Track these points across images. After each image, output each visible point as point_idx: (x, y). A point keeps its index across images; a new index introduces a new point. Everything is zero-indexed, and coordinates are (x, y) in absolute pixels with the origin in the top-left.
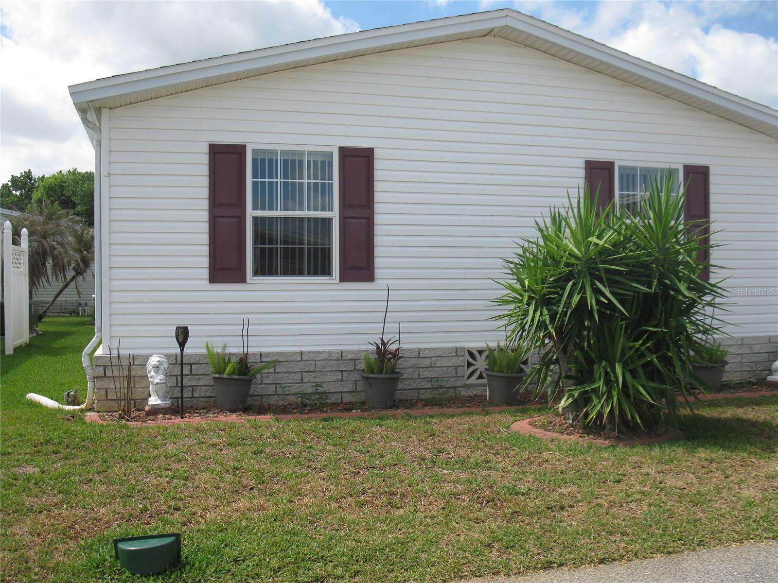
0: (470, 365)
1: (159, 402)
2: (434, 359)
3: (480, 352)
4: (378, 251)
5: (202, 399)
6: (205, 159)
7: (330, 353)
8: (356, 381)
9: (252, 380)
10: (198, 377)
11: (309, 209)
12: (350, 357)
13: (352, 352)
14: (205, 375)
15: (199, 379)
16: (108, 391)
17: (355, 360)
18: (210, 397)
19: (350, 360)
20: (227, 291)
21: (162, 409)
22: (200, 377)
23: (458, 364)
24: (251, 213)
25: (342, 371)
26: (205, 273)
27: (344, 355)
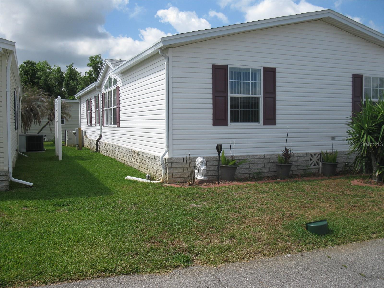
0: (311, 160)
1: (203, 178)
2: (298, 157)
3: (315, 154)
4: (278, 112)
5: (211, 177)
6: (211, 71)
7: (260, 155)
8: (270, 167)
9: (237, 167)
10: (209, 167)
11: (252, 94)
12: (268, 157)
13: (269, 155)
14: (212, 166)
15: (210, 168)
16: (173, 174)
17: (269, 158)
18: (214, 175)
19: (268, 158)
20: (220, 129)
21: (205, 180)
22: (210, 167)
23: (307, 160)
24: (229, 95)
25: (264, 163)
26: (211, 121)
27: (266, 156)
